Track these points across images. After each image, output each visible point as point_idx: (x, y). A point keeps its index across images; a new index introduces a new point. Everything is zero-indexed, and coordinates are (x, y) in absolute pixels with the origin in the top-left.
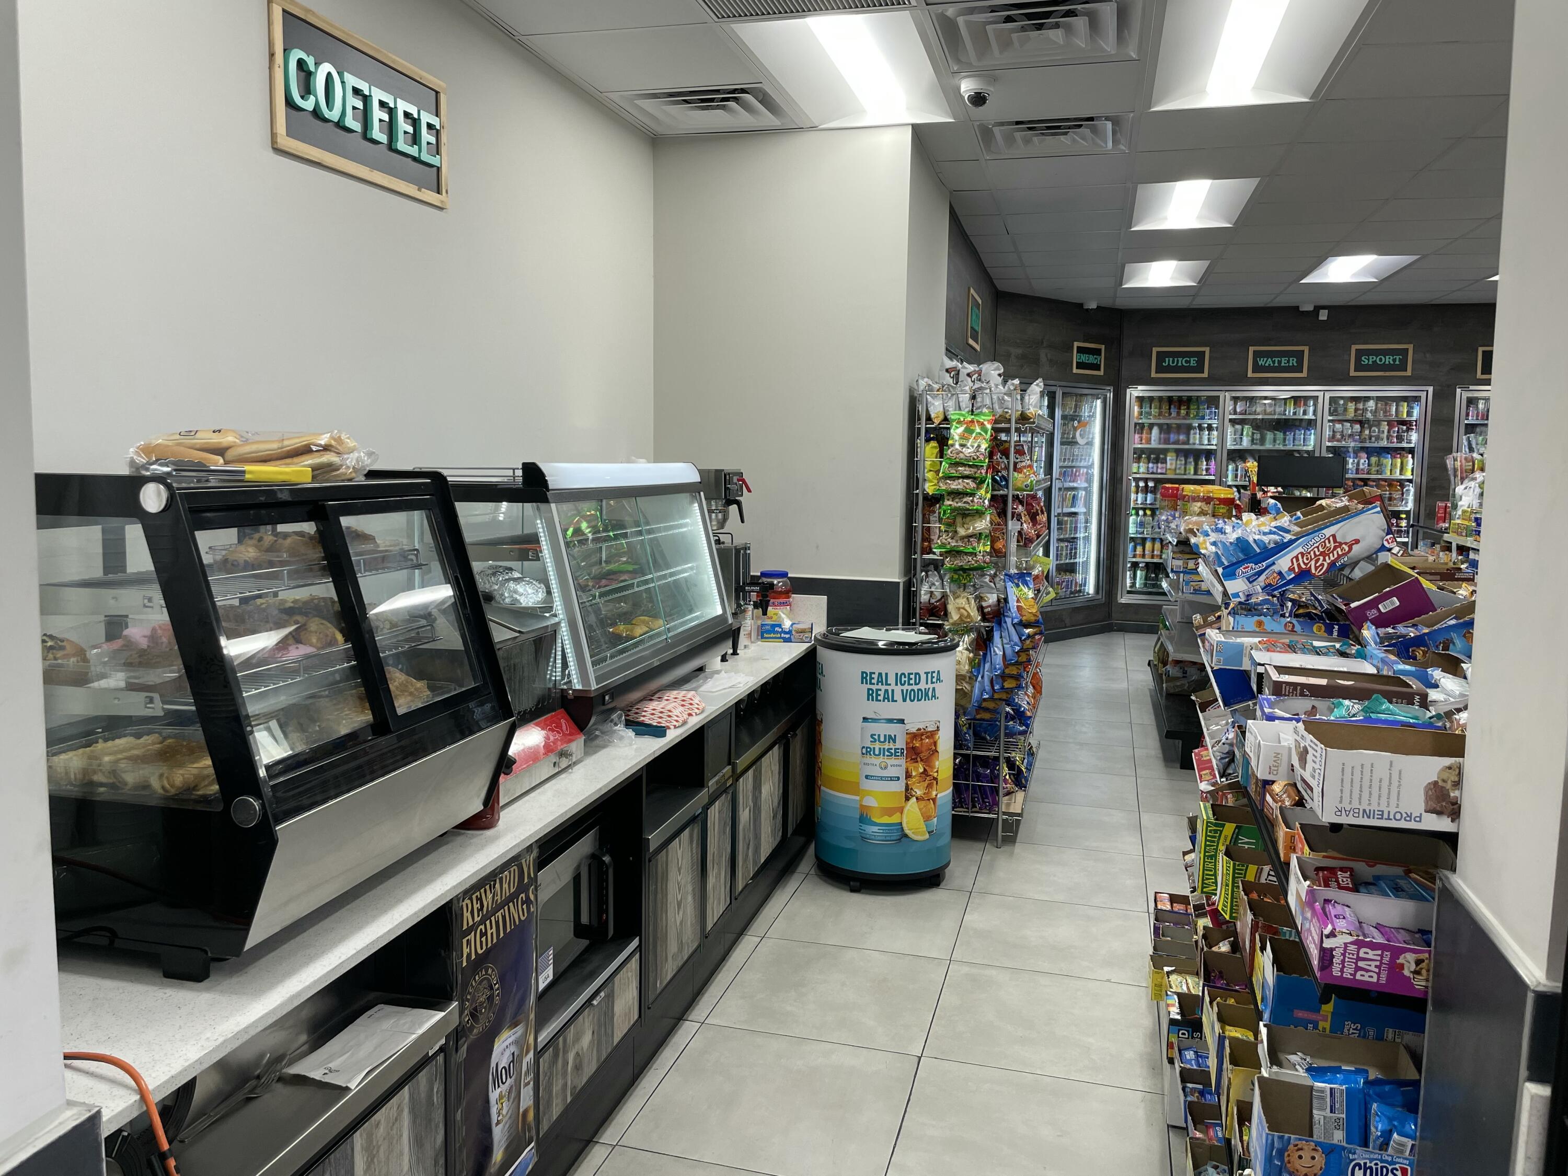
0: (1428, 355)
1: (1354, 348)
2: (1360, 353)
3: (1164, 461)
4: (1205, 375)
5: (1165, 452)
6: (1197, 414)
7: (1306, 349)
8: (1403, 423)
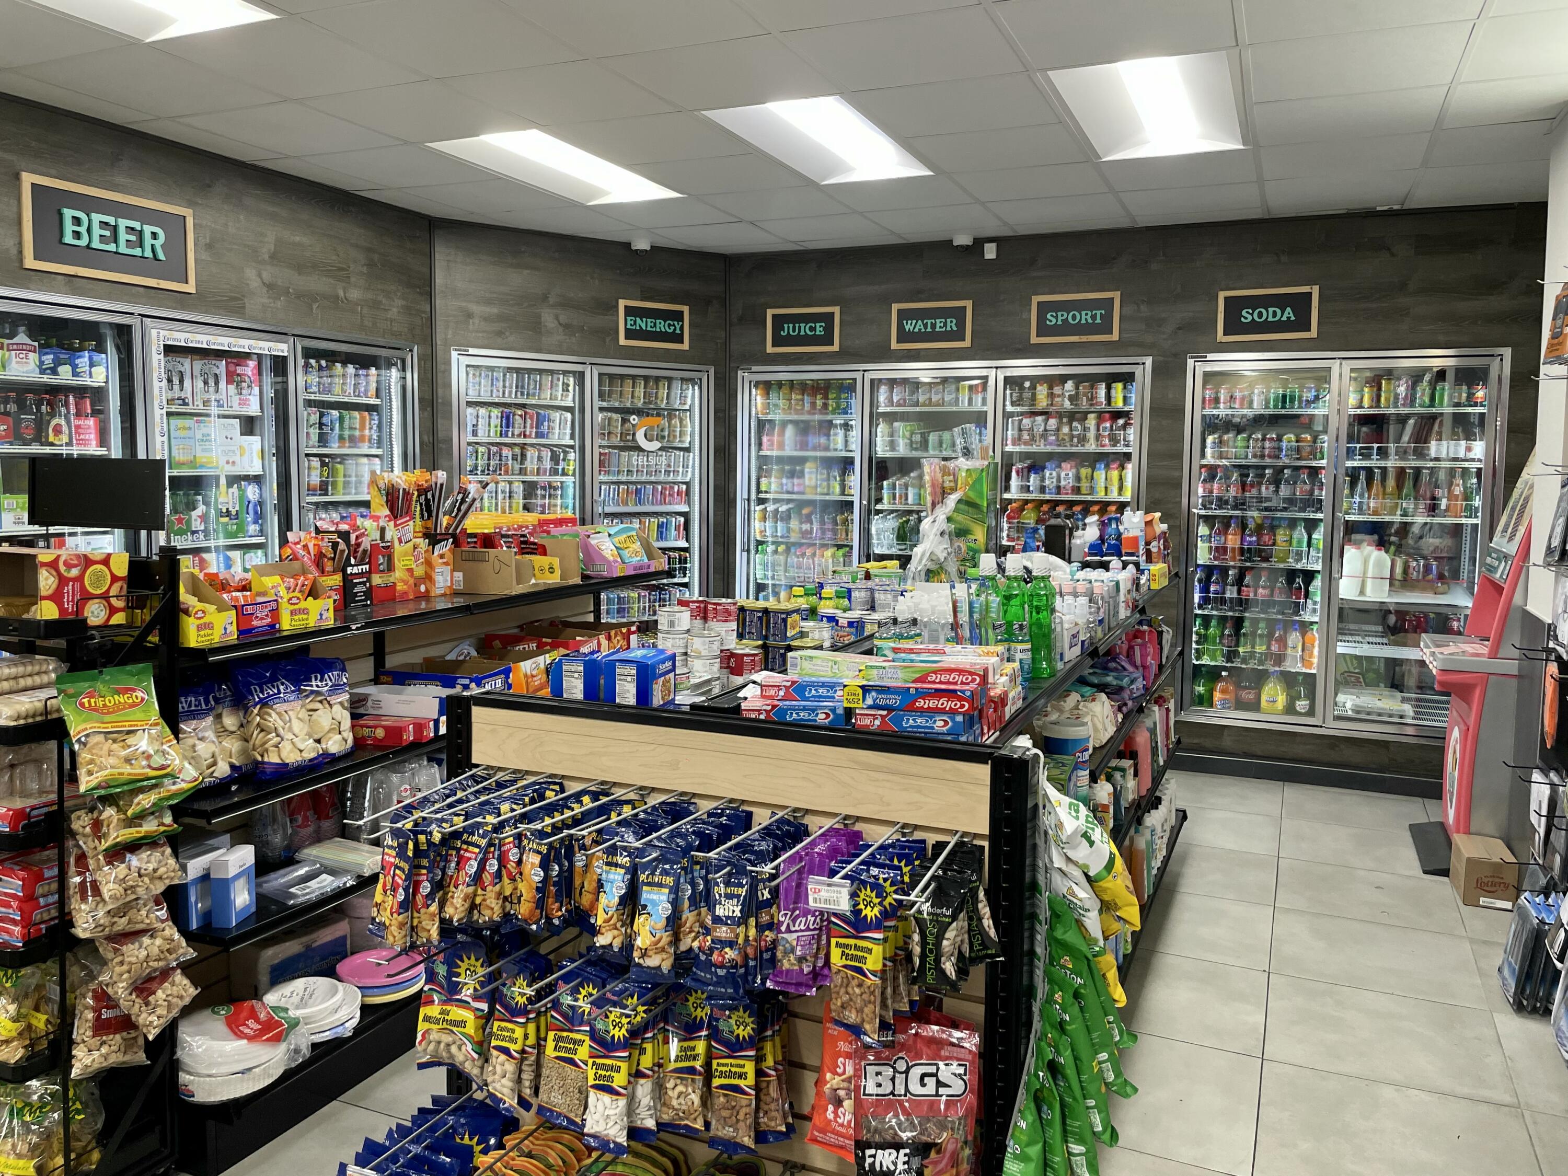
0: (1143, 308)
1: (1036, 299)
2: (1044, 308)
3: (801, 475)
4: (836, 348)
5: (803, 460)
6: (838, 407)
7: (968, 304)
8: (1117, 415)
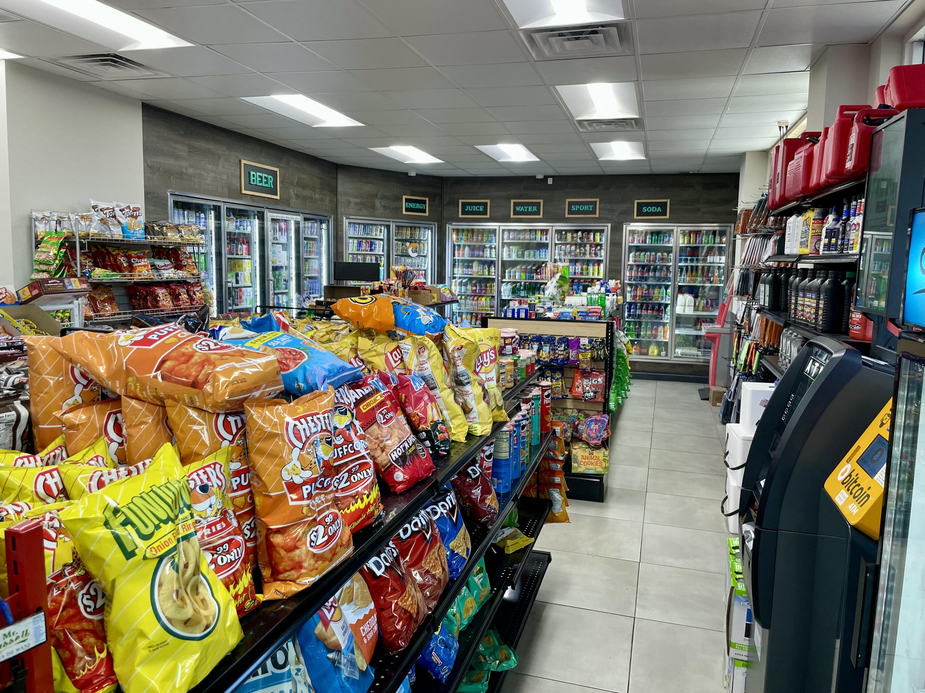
0: (608, 205)
1: (568, 200)
2: (570, 204)
3: (472, 267)
4: (488, 216)
5: (472, 261)
6: (488, 240)
7: (542, 201)
8: (597, 245)
